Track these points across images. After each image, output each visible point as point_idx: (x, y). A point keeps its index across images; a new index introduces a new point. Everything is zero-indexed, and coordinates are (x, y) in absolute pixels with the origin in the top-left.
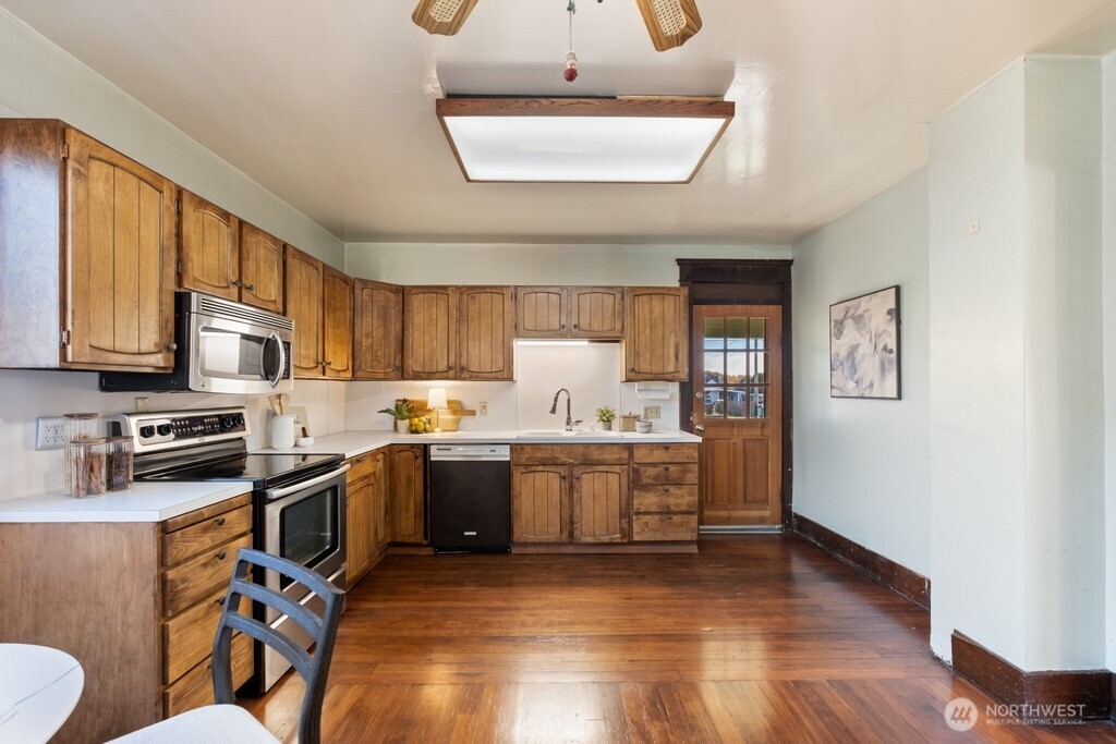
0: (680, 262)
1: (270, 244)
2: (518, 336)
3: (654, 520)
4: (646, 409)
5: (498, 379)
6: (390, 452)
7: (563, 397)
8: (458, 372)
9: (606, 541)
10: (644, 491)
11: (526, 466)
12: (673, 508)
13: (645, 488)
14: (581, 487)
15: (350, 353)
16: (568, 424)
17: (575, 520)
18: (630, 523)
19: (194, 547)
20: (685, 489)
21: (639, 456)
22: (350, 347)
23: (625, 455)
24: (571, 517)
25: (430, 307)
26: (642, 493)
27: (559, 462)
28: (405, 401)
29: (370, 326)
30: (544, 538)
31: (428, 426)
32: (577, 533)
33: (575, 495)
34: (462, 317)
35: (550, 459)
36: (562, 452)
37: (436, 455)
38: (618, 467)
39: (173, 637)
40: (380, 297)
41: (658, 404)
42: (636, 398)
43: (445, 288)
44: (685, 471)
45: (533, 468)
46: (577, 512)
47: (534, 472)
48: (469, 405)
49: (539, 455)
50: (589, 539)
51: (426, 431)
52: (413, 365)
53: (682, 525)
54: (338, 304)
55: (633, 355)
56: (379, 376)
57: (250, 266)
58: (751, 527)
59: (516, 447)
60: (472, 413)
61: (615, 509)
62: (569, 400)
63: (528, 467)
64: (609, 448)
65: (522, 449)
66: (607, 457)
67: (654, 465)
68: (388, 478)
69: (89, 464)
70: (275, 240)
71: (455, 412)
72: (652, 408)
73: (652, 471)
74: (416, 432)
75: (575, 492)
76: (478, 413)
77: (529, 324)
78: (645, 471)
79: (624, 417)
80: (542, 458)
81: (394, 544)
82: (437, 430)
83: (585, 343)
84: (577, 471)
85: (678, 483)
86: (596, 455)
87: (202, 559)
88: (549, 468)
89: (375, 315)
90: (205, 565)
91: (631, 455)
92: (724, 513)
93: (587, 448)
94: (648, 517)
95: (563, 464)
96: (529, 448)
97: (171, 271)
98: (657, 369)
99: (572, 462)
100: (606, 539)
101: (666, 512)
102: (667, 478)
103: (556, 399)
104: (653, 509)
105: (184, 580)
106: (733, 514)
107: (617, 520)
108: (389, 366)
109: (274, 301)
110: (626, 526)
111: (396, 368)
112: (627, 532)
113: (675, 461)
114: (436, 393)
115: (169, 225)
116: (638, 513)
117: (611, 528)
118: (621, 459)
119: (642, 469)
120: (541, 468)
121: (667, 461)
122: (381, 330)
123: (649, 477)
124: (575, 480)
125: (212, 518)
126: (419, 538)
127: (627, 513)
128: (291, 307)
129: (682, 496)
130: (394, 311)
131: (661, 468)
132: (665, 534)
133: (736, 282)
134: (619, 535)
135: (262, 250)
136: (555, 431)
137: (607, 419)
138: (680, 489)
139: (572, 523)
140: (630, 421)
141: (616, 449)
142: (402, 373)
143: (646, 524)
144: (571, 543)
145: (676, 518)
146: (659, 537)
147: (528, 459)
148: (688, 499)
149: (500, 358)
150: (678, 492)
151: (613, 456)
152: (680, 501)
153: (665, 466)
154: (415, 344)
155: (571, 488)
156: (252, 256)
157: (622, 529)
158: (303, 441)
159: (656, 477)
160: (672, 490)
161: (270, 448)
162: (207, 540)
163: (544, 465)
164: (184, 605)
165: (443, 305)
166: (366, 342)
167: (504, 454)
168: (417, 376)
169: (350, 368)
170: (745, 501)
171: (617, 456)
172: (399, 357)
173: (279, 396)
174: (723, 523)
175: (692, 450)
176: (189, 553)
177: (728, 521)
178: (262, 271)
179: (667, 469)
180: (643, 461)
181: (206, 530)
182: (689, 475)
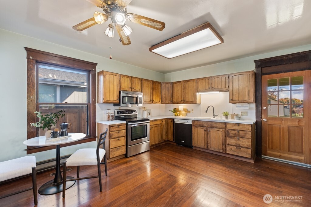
0: (255, 61)
1: (138, 80)
2: (198, 92)
3: (234, 148)
4: (242, 113)
5: (193, 103)
6: (167, 120)
7: (211, 108)
8: (184, 102)
9: (218, 151)
10: (230, 138)
11: (196, 126)
12: (241, 145)
13: (231, 137)
14: (210, 134)
15: (160, 98)
16: (213, 116)
17: (208, 143)
18: (225, 147)
19: (114, 130)
20: (246, 140)
21: (229, 127)
22: (160, 97)
23: (224, 126)
24: (207, 142)
25: (178, 87)
26: (230, 139)
27: (204, 126)
28: (175, 109)
29: (165, 92)
30: (200, 146)
31: (178, 115)
32: (209, 147)
33: (208, 136)
34: (184, 88)
35: (202, 125)
36: (205, 124)
37: (176, 121)
38: (221, 129)
39: (111, 142)
40: (167, 85)
41: (246, 111)
42: (236, 109)
43: (181, 81)
44: (246, 134)
45: (197, 127)
46: (209, 141)
47: (198, 128)
48: (189, 110)
49: (199, 123)
50: (212, 149)
51: (178, 116)
52: (175, 100)
53: (244, 152)
54: (157, 88)
55: (232, 95)
56: (167, 103)
57: (134, 84)
58: (292, 162)
59: (193, 121)
60: (190, 112)
61: (221, 142)
62: (214, 109)
63: (196, 127)
64: (218, 123)
65: (195, 122)
66: (218, 126)
67: (234, 130)
68: (166, 125)
69: (108, 116)
70: (139, 78)
71: (186, 112)
72: (244, 112)
73: (233, 132)
74: (175, 116)
75: (208, 135)
76: (191, 112)
77: (200, 88)
78: (231, 132)
79: (232, 115)
80: (200, 125)
81: (168, 141)
82: (181, 116)
83: (218, 92)
84: (209, 129)
85: (243, 137)
86: (214, 125)
87: (116, 132)
88: (201, 127)
89: (166, 89)
90: (116, 133)
91: (226, 126)
92: (278, 154)
93: (212, 123)
94: (232, 147)
95: (206, 127)
96: (196, 122)
97: (119, 88)
98: (241, 99)
99: (208, 126)
100: (218, 150)
101: (239, 146)
102: (239, 135)
103: (208, 109)
104: (234, 144)
105: (112, 134)
106: (283, 155)
107: (221, 145)
108: (169, 101)
109: (139, 90)
110: (224, 148)
111: (171, 101)
112: (225, 150)
113: (242, 130)
114: (181, 107)
115: (118, 81)
116: (228, 145)
117: (219, 147)
118: (222, 127)
119: (230, 131)
120: (199, 127)
121: (239, 129)
122: (167, 93)
123: (232, 134)
124: (208, 132)
125: (118, 126)
126: (172, 140)
127: (225, 144)
128: (143, 91)
129: (245, 142)
130: (170, 88)
131: (236, 132)
132: (238, 153)
133: (283, 64)
134: (222, 150)
135: (137, 81)
136: (209, 117)
137: (226, 115)
138: (244, 139)
139: (207, 143)
140: (233, 116)
141: (221, 124)
142: (173, 102)
143: (231, 149)
144: (207, 149)
145: (242, 149)
146: (236, 154)
147: (196, 124)
148: (247, 143)
149: (193, 98)
150: (243, 140)
151: (220, 126)
152: (244, 143)
153: (238, 131)
154: (175, 95)
155: (207, 134)
156: (134, 83)
157: (223, 149)
158: (148, 116)
159: (235, 134)
160: (241, 139)
161: (143, 117)
162: (117, 129)
163: (200, 126)
164: (112, 138)
165: (180, 85)
166: (164, 96)
167: (190, 123)
168: (175, 103)
169: (160, 101)
170: (289, 151)
171: (221, 126)
172: (171, 99)
173: (145, 107)
174: (277, 157)
175: (249, 127)
176: (113, 130)
177: (280, 157)
178: (137, 85)
179: (238, 132)
180: (230, 128)
181: (116, 128)
182: (248, 135)
